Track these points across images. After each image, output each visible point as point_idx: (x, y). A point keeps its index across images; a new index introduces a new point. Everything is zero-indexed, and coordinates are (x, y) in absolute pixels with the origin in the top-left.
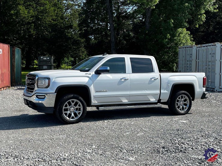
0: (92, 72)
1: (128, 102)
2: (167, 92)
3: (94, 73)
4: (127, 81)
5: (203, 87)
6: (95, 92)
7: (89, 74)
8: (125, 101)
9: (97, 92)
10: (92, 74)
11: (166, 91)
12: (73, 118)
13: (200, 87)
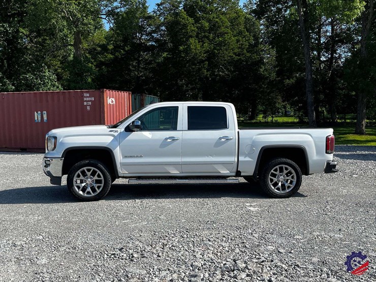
0: (121, 129)
1: (180, 173)
2: (250, 159)
3: (123, 130)
4: (176, 142)
5: (326, 153)
6: (123, 158)
7: (116, 132)
8: (174, 172)
9: (126, 157)
10: (119, 132)
11: (248, 159)
12: (88, 193)
13: (318, 153)
